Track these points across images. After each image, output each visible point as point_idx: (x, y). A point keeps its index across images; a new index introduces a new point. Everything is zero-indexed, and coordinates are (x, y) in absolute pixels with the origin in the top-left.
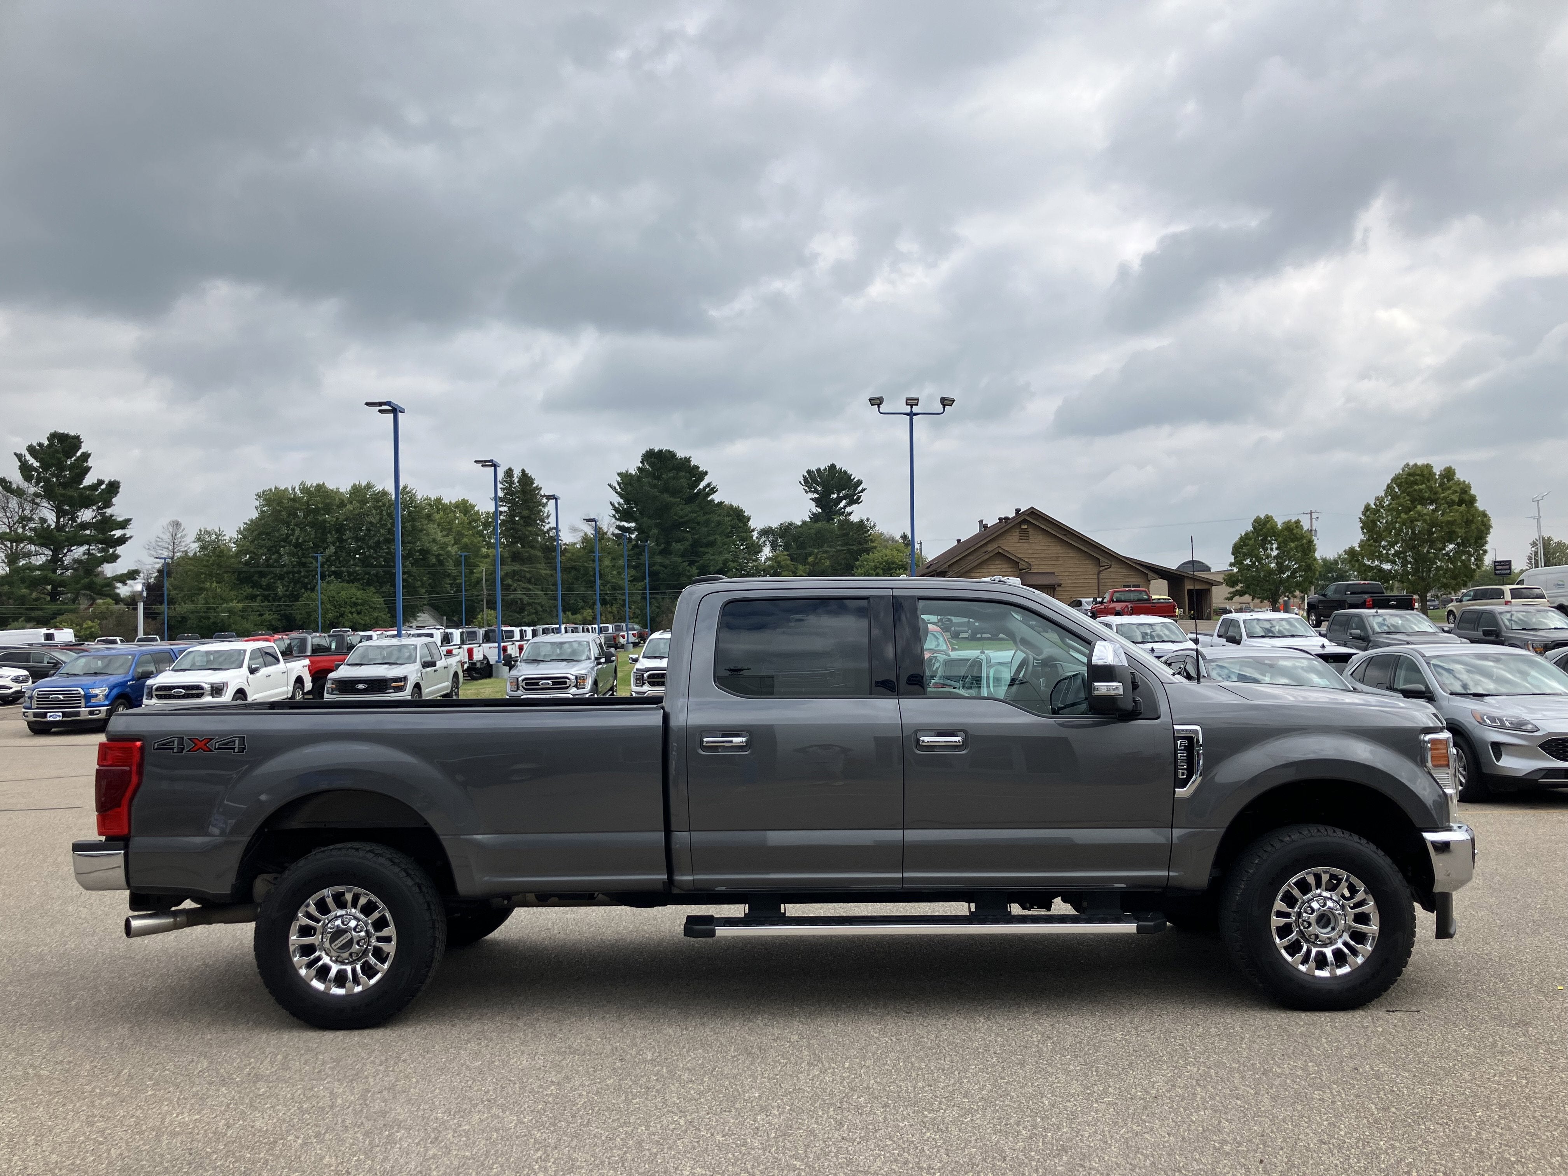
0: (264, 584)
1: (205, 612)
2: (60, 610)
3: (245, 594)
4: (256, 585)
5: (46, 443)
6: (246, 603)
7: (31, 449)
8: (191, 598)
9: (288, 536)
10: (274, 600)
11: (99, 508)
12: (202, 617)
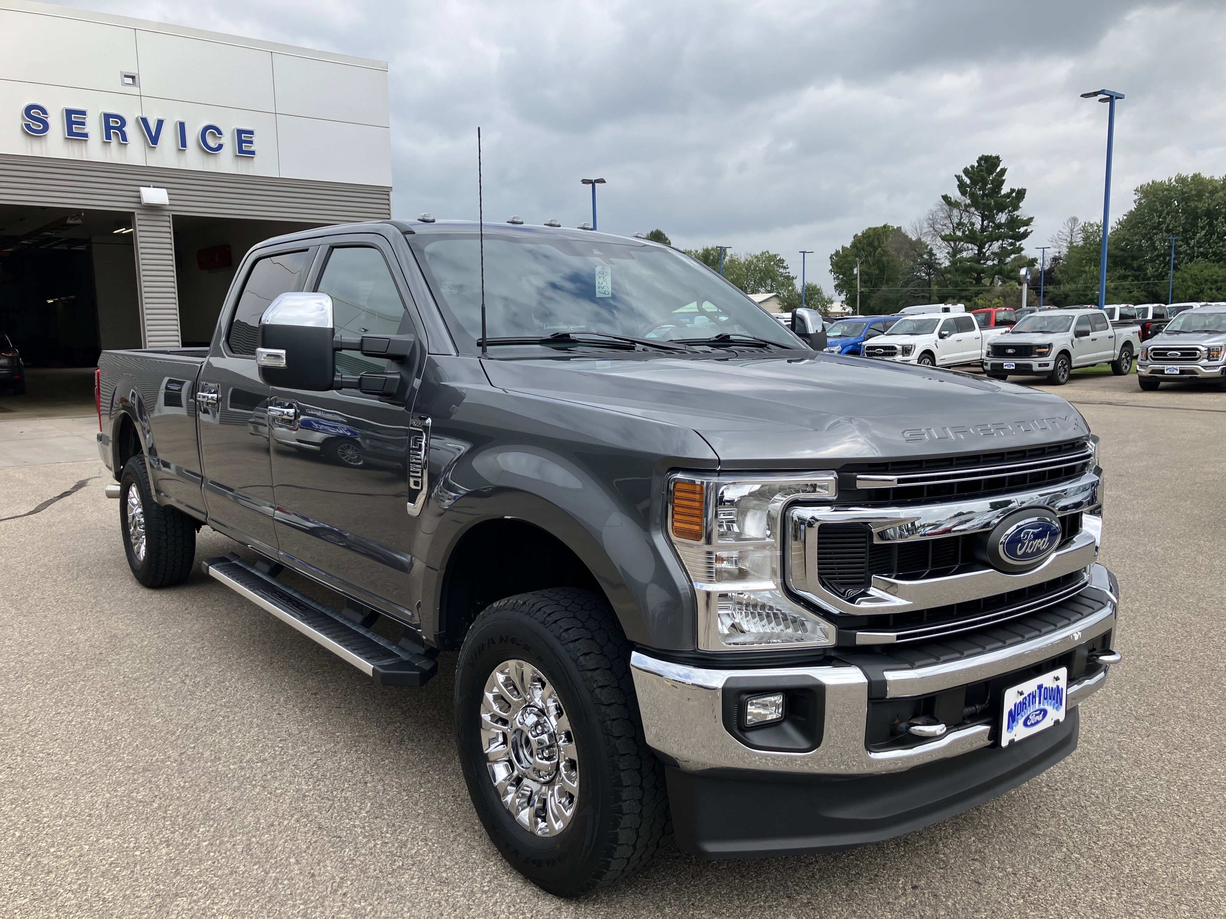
0: (1136, 266)
1: (1082, 290)
2: (980, 290)
3: (1118, 275)
4: (1128, 267)
5: (976, 164)
6: (1118, 283)
7: (966, 171)
8: (1073, 280)
9: (1160, 223)
10: (1144, 280)
11: (1009, 211)
12: (1081, 295)
